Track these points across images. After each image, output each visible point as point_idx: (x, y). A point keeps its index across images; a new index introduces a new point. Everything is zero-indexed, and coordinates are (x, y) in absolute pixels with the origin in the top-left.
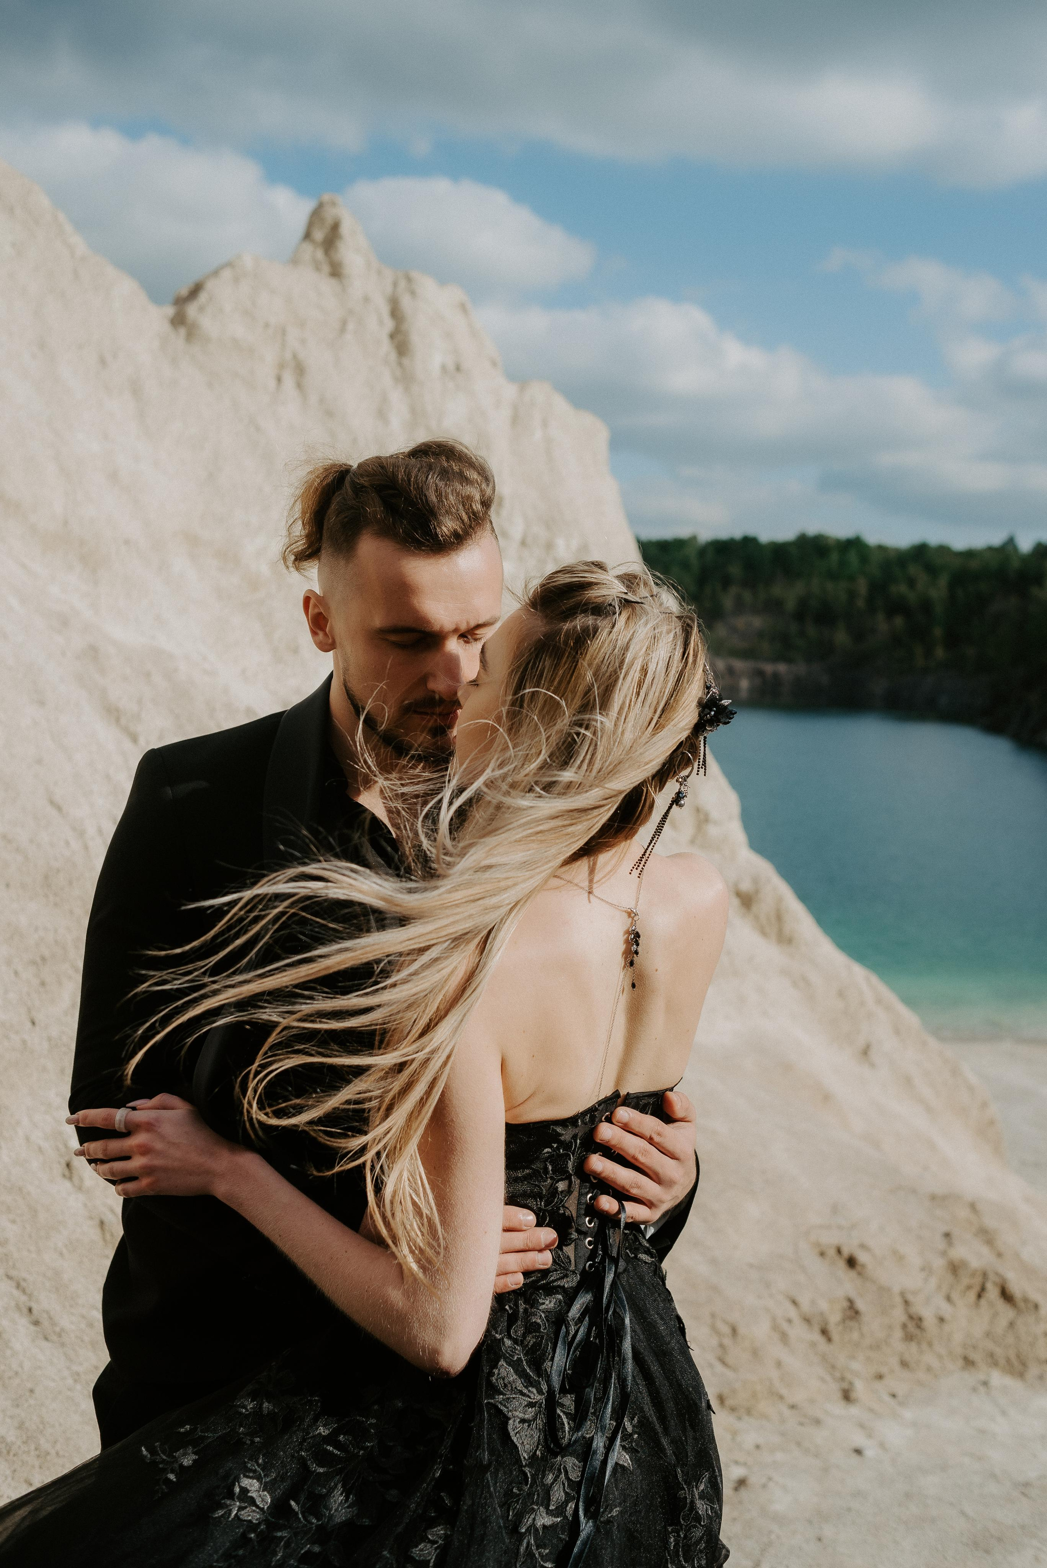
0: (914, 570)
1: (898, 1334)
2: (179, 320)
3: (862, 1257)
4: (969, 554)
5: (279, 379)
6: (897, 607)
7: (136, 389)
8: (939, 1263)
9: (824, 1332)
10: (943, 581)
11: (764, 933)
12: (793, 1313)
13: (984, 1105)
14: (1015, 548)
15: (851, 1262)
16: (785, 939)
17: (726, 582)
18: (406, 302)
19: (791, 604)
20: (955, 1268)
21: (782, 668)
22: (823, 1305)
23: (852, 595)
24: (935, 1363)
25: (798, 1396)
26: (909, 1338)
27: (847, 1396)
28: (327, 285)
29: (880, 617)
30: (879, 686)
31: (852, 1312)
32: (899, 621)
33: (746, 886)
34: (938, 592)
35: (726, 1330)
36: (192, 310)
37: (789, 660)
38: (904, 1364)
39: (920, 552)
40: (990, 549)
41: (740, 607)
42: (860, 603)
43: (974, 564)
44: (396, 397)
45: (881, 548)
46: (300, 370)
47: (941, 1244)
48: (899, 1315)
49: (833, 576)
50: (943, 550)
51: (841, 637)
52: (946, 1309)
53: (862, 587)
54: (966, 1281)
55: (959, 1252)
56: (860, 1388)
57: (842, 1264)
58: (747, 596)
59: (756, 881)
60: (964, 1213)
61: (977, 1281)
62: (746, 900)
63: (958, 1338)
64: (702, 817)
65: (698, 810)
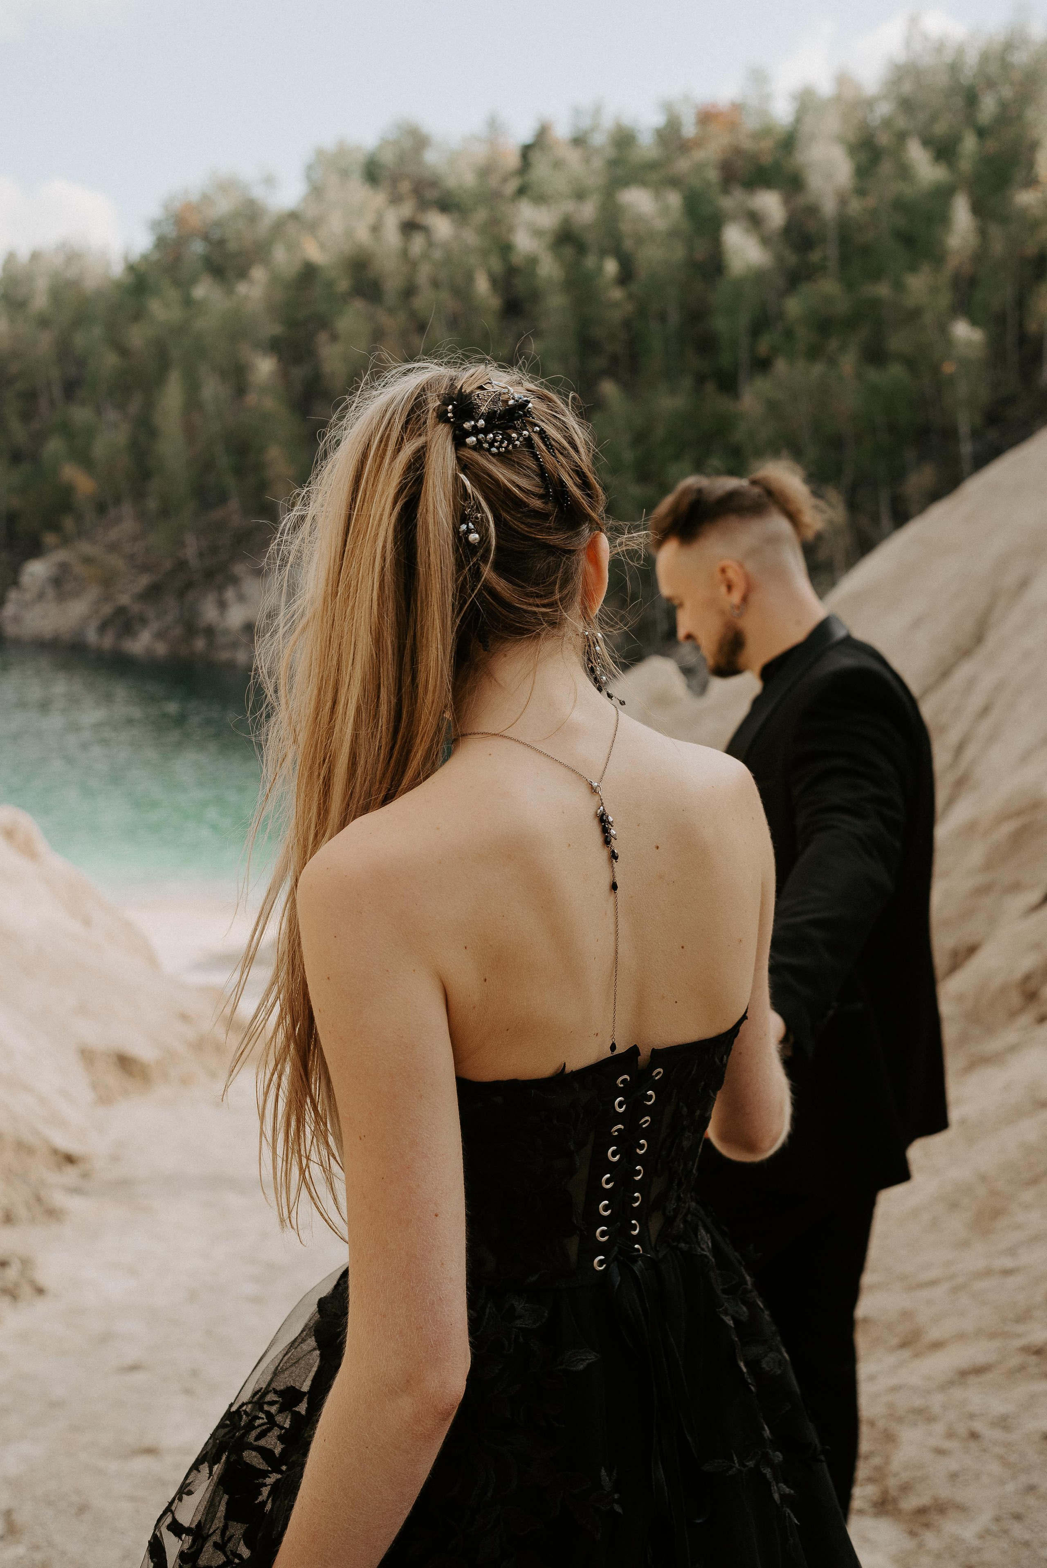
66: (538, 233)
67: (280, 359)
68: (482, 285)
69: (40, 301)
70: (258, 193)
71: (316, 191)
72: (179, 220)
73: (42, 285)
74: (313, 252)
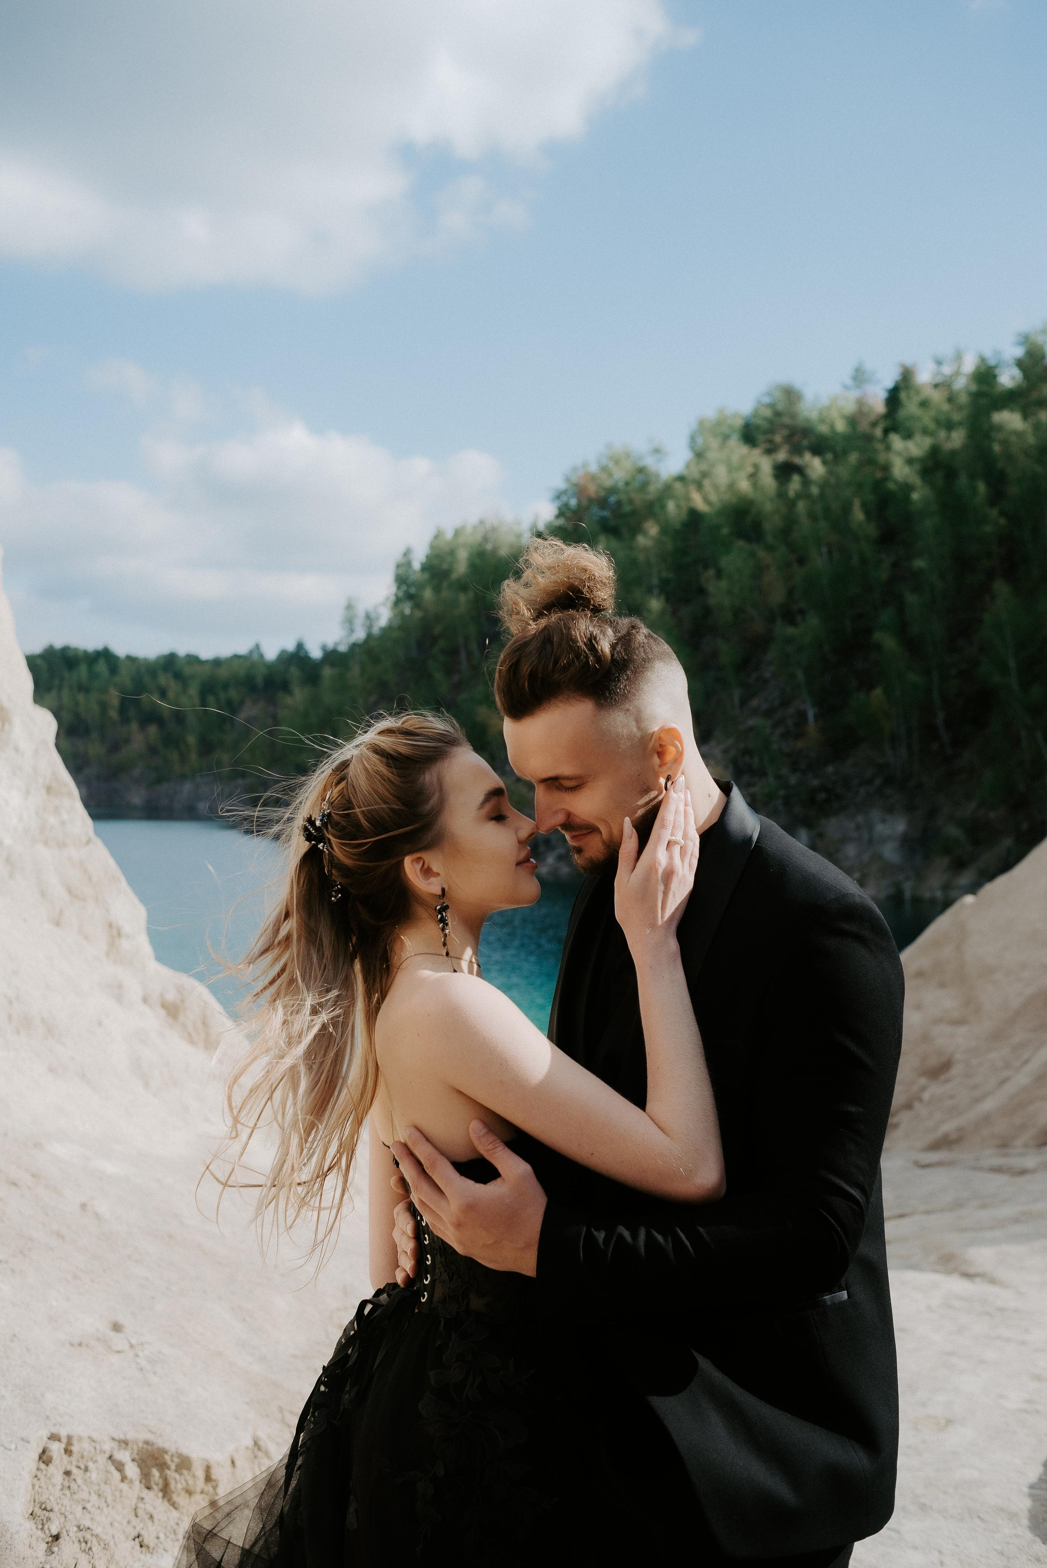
0: (164, 679)
4: (217, 663)
6: (151, 717)
10: (193, 690)
11: (191, 1041)
14: (261, 656)
23: (104, 706)
29: (134, 726)
30: (137, 797)
32: (153, 730)
33: (171, 996)
34: (189, 702)
39: (170, 662)
40: (237, 657)
42: (113, 714)
43: (223, 673)
45: (131, 659)
49: (83, 688)
50: (193, 660)
53: (114, 697)
59: (180, 989)
62: (173, 1010)
64: (115, 932)
65: (111, 926)
66: (910, 461)
67: (667, 600)
68: (858, 515)
69: (461, 568)
70: (649, 462)
71: (699, 455)
72: (579, 490)
73: (463, 555)
74: (698, 502)
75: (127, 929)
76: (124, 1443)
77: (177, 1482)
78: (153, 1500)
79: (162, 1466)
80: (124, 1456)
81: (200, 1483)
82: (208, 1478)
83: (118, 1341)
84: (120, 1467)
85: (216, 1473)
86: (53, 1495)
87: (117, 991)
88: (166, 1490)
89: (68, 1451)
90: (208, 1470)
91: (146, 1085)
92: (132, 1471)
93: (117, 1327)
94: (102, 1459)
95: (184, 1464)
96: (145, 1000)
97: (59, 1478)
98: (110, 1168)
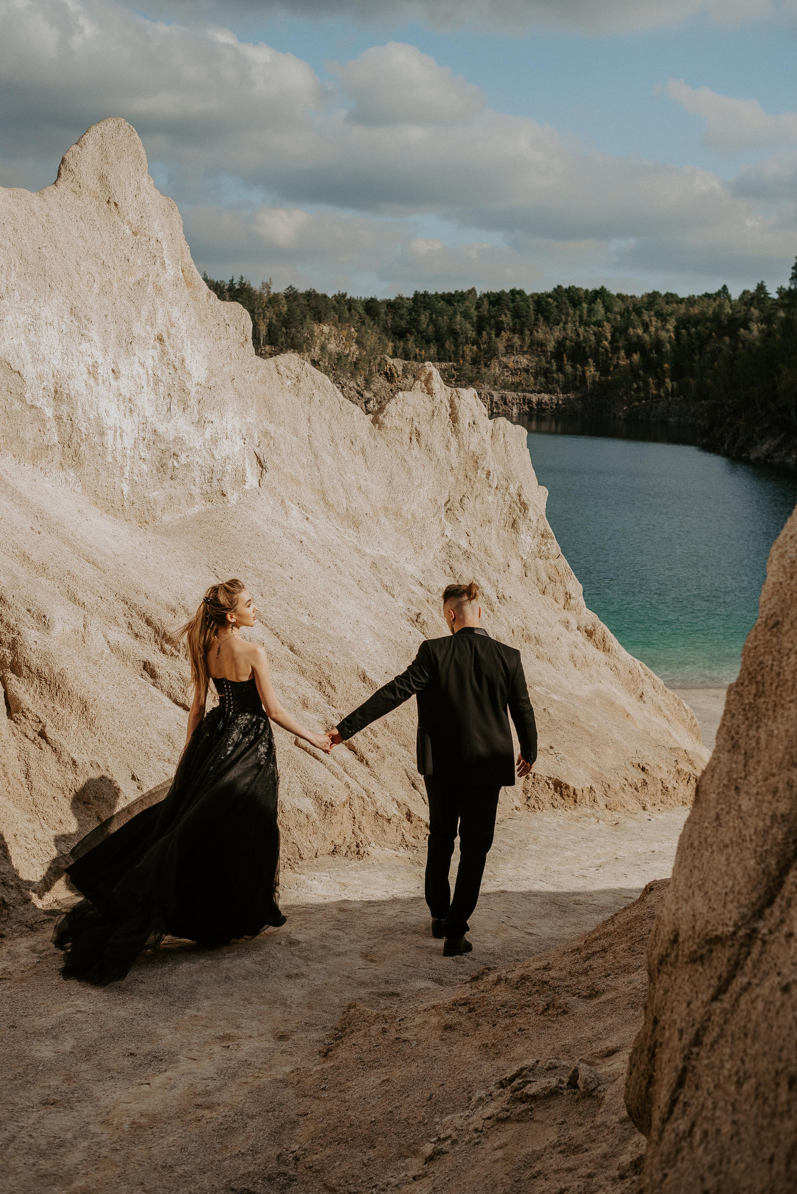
1: (660, 793)
2: (375, 421)
3: (647, 767)
4: (691, 300)
5: (411, 439)
6: (635, 346)
7: (363, 452)
8: (673, 770)
9: (636, 789)
10: (671, 325)
11: (598, 648)
12: (626, 783)
13: (692, 718)
14: (728, 295)
15: (643, 769)
16: (607, 650)
17: (499, 329)
18: (456, 400)
19: (551, 346)
20: (679, 772)
21: (546, 397)
22: (636, 781)
24: (672, 803)
25: (629, 808)
26: (663, 794)
27: (644, 808)
28: (427, 398)
29: (622, 354)
31: (645, 783)
32: (636, 357)
35: (606, 786)
36: (381, 417)
37: (550, 392)
38: (662, 802)
39: (652, 300)
40: (708, 296)
41: (510, 349)
42: (606, 343)
43: (695, 310)
44: (453, 439)
46: (418, 434)
47: (674, 764)
48: (660, 786)
49: (584, 322)
50: (672, 298)
51: (591, 371)
52: (676, 785)
53: (607, 330)
54: (683, 777)
55: (680, 766)
56: (648, 806)
57: (640, 771)
58: (516, 340)
59: (593, 624)
60: (682, 754)
61: (687, 777)
62: (590, 634)
63: (680, 795)
64: (568, 596)
65: (566, 593)
75: (573, 595)
76: (550, 778)
77: (565, 792)
78: (557, 796)
79: (561, 787)
80: (550, 782)
81: (572, 794)
82: (574, 793)
83: (551, 751)
84: (548, 784)
85: (577, 792)
86: (529, 787)
87: (567, 624)
88: (561, 795)
89: (534, 777)
90: (574, 790)
91: (575, 665)
92: (552, 786)
93: (551, 748)
94: (543, 782)
95: (567, 787)
96: (578, 629)
97: (531, 784)
98: (555, 697)
